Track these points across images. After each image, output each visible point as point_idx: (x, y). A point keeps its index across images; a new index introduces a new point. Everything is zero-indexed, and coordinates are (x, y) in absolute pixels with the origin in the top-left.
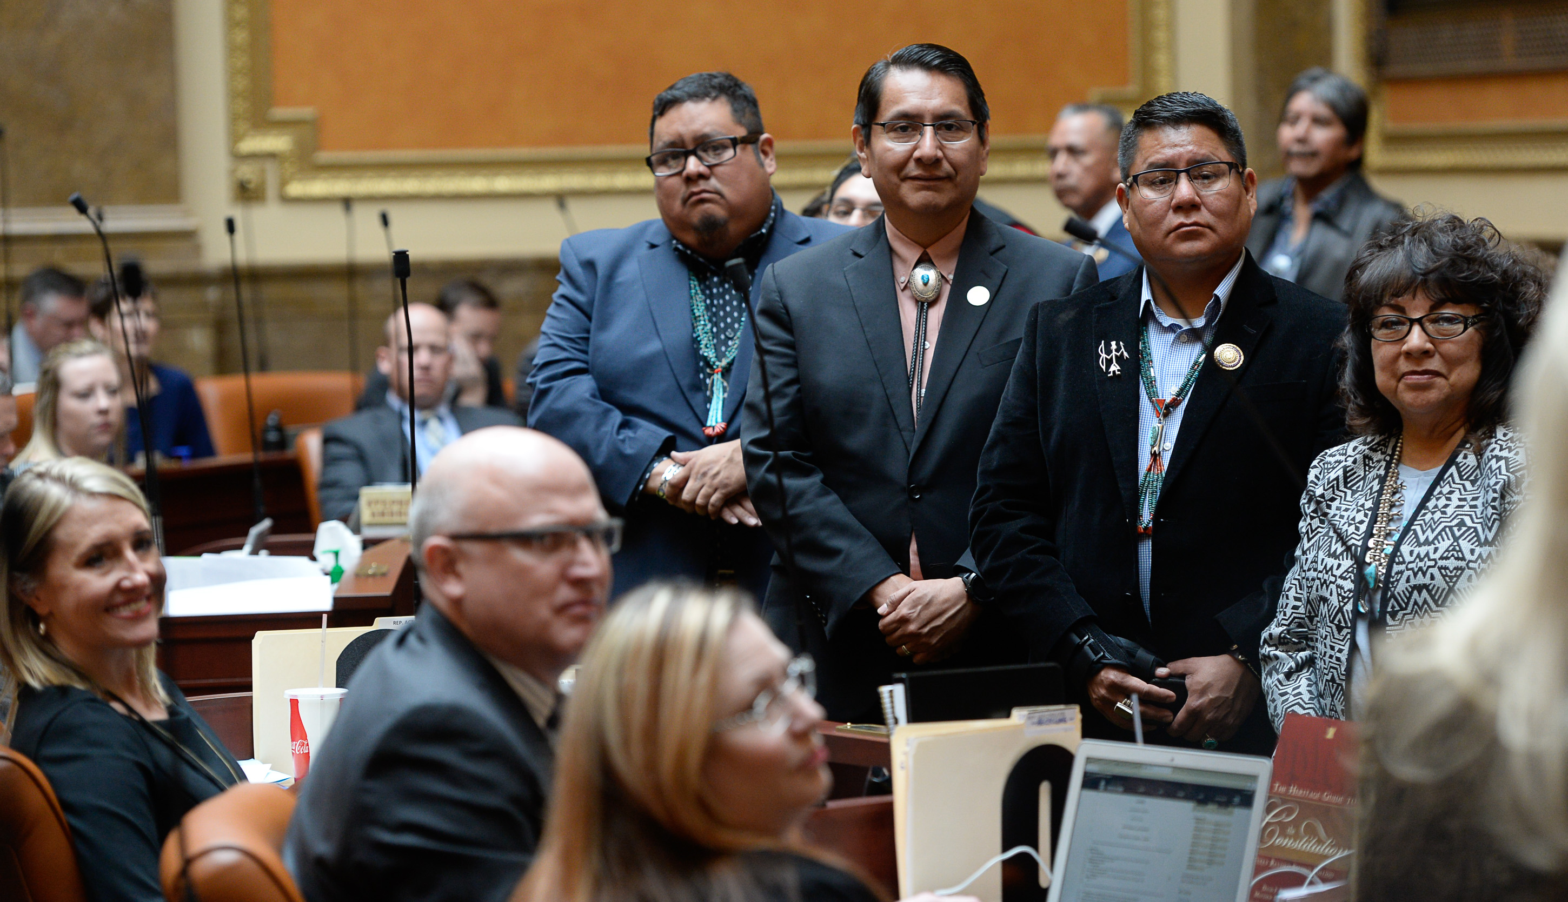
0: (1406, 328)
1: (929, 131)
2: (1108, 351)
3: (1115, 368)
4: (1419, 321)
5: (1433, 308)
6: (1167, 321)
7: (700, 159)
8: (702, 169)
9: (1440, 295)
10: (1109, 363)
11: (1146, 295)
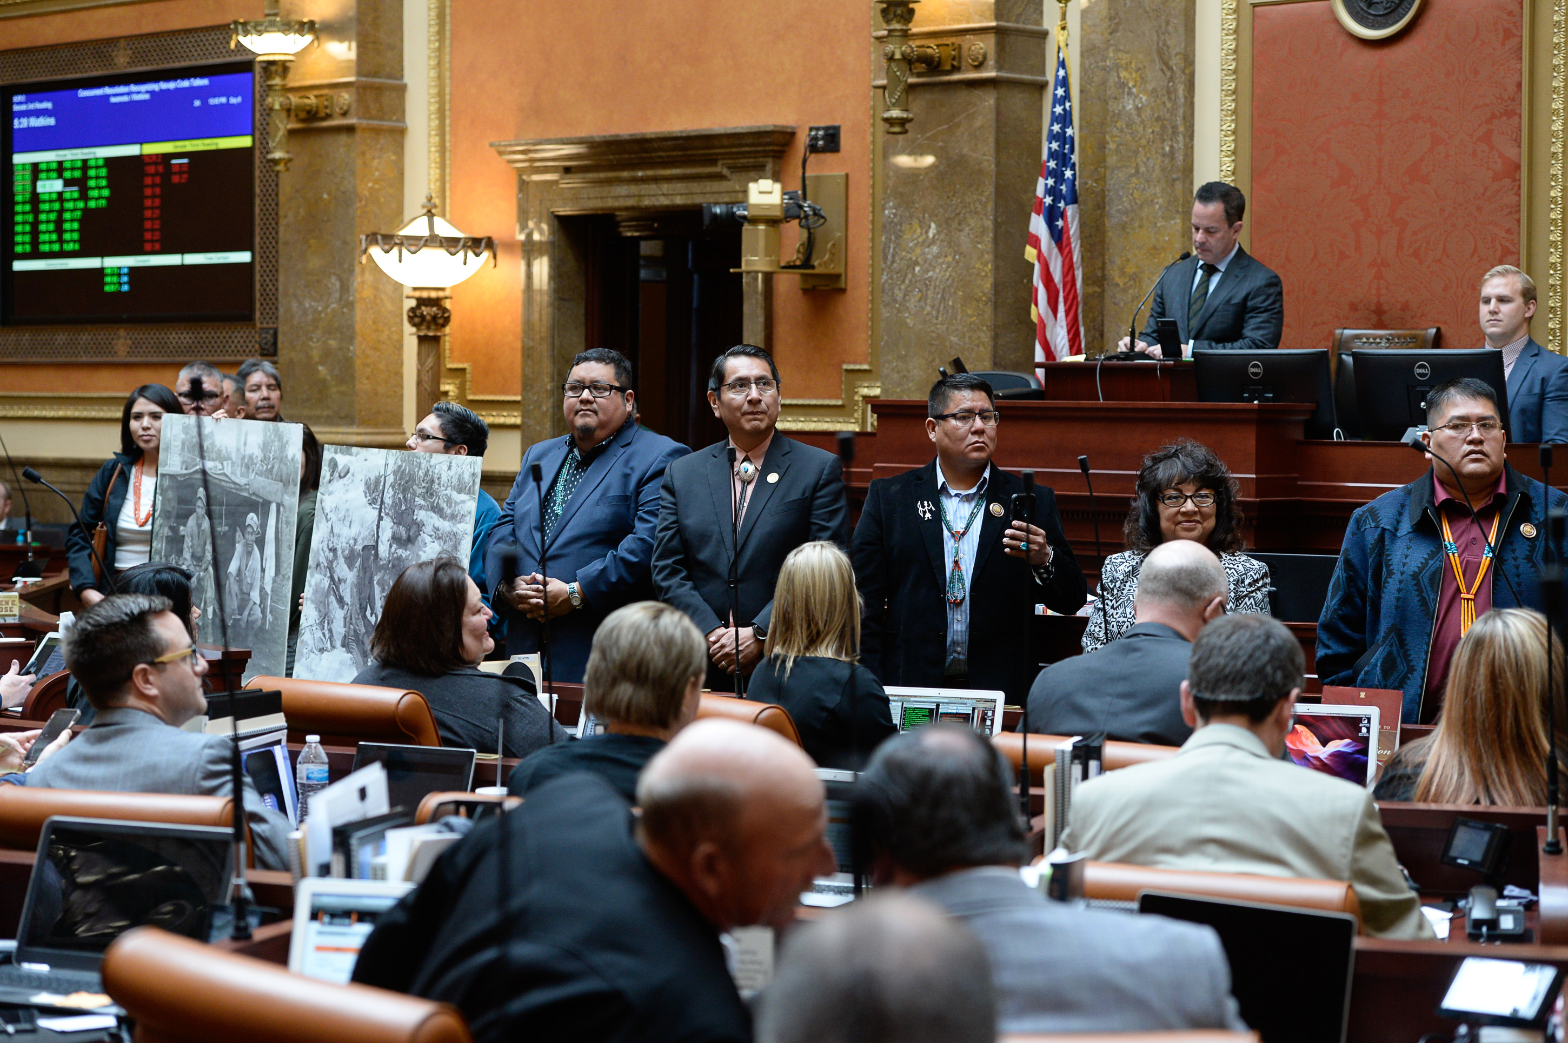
0: (1182, 500)
1: (753, 386)
2: (923, 507)
3: (928, 515)
4: (1191, 497)
5: (1197, 490)
6: (953, 492)
7: (591, 392)
8: (591, 398)
9: (1198, 485)
10: (924, 513)
11: (941, 479)
